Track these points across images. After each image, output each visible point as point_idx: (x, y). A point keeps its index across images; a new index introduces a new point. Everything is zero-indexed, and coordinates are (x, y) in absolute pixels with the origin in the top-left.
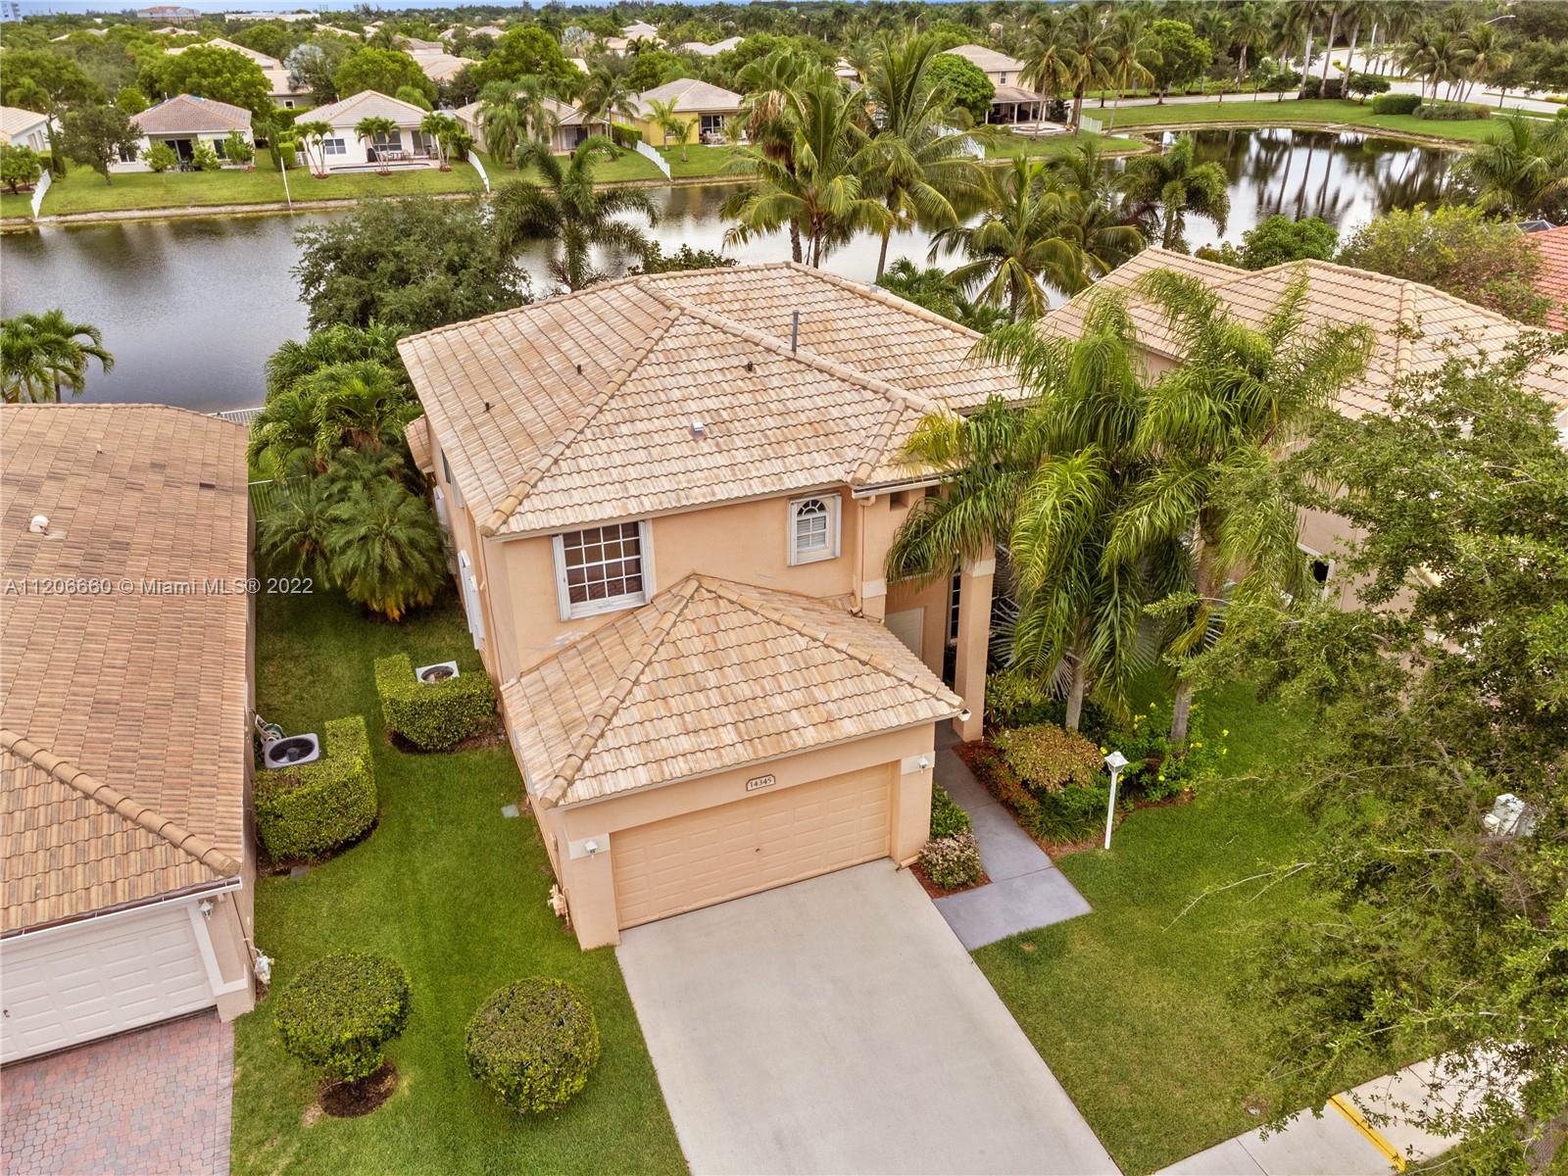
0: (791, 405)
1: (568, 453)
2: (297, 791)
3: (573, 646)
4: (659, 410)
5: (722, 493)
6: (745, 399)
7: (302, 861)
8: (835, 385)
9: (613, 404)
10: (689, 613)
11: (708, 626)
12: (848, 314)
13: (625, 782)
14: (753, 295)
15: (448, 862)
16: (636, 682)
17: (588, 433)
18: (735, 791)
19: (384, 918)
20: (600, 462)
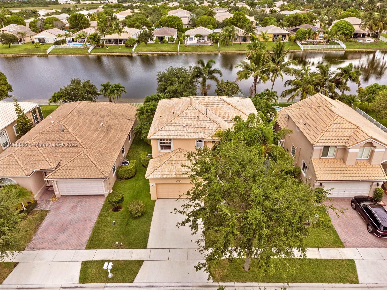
0: (201, 124)
1: (164, 127)
2: (123, 169)
3: (160, 156)
4: (180, 122)
5: (183, 137)
6: (194, 122)
7: (122, 179)
8: (210, 121)
9: (174, 120)
10: (176, 154)
11: (178, 157)
12: (224, 107)
13: (157, 177)
14: (209, 102)
15: (141, 184)
16: (164, 163)
17: (168, 125)
18: (175, 182)
19: (129, 189)
20: (168, 129)
